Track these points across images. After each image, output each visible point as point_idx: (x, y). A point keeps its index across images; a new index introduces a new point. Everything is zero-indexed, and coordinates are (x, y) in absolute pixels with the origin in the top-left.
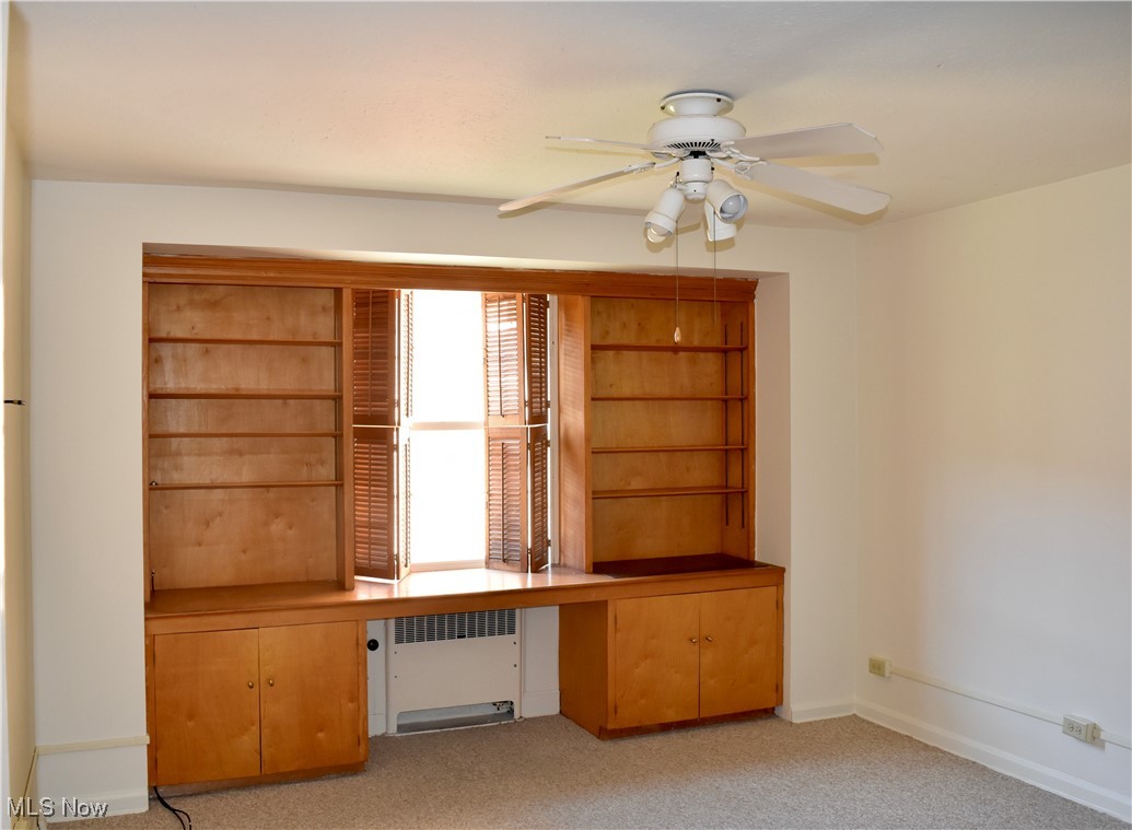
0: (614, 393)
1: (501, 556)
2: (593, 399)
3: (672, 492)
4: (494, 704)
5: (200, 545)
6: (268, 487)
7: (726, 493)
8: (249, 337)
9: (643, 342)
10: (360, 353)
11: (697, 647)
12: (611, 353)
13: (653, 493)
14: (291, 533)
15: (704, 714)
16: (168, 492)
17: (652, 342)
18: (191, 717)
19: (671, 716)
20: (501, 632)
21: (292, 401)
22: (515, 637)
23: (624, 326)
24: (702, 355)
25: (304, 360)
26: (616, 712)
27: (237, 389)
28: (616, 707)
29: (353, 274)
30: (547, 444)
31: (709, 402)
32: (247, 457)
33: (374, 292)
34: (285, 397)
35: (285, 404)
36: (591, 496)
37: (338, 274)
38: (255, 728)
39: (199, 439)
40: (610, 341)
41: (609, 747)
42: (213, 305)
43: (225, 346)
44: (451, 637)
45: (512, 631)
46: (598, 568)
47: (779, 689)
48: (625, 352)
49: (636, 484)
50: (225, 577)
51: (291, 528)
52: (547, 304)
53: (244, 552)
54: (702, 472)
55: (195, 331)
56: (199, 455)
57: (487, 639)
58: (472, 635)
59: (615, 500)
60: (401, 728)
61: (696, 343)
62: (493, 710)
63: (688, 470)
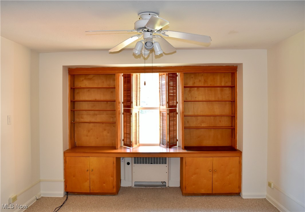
0: (197, 99)
1: (162, 143)
2: (184, 101)
3: (215, 128)
4: (162, 182)
5: (87, 136)
6: (103, 123)
7: (232, 129)
8: (99, 87)
9: (206, 85)
10: (125, 90)
11: (211, 173)
12: (196, 88)
13: (209, 128)
14: (108, 134)
15: (214, 192)
16: (80, 123)
17: (209, 85)
18: (74, 177)
19: (203, 191)
20: (163, 163)
21: (109, 102)
22: (167, 165)
23: (200, 81)
24: (225, 88)
25: (112, 92)
26: (186, 188)
27: (96, 99)
28: (186, 187)
29: (117, 70)
30: (177, 113)
31: (228, 102)
32: (98, 116)
33: (128, 74)
34: (107, 101)
35: (107, 103)
36: (184, 128)
37: (114, 70)
38: (88, 181)
39: (87, 111)
40: (196, 85)
41: (183, 198)
42: (90, 79)
43: (93, 89)
44: (149, 163)
45: (166, 163)
46: (186, 148)
47: (240, 187)
48: (200, 88)
49: (203, 125)
50: (93, 144)
51: (108, 133)
52: (177, 76)
53: (97, 138)
54: (225, 122)
55: (86, 86)
56: (87, 115)
57: (158, 165)
58: (154, 163)
59: (197, 129)
60: (135, 185)
61: (223, 85)
62: (161, 184)
63: (220, 121)
